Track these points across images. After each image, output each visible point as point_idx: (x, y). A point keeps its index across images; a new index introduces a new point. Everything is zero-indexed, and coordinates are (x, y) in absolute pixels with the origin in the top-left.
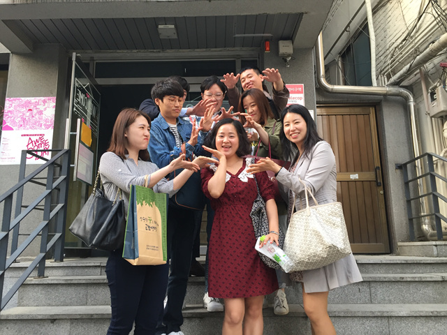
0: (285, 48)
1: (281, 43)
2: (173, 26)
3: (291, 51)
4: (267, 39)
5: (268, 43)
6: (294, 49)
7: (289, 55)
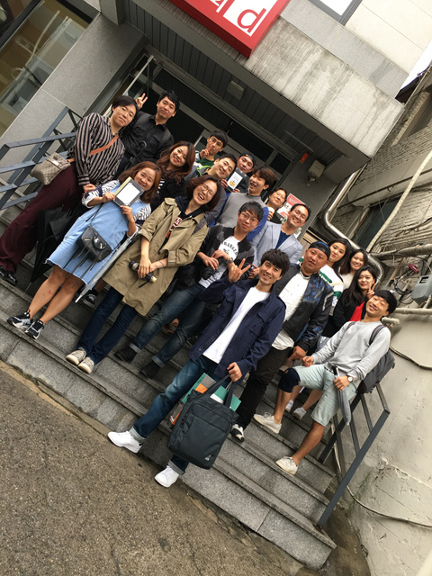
0: (317, 169)
1: (316, 163)
2: (243, 89)
3: (319, 175)
4: (308, 152)
5: (306, 155)
6: (322, 174)
7: (315, 177)
